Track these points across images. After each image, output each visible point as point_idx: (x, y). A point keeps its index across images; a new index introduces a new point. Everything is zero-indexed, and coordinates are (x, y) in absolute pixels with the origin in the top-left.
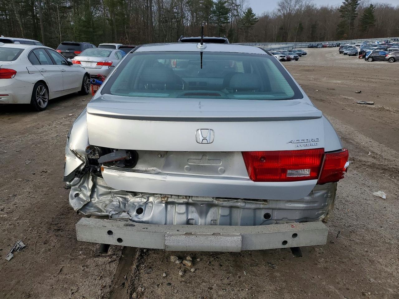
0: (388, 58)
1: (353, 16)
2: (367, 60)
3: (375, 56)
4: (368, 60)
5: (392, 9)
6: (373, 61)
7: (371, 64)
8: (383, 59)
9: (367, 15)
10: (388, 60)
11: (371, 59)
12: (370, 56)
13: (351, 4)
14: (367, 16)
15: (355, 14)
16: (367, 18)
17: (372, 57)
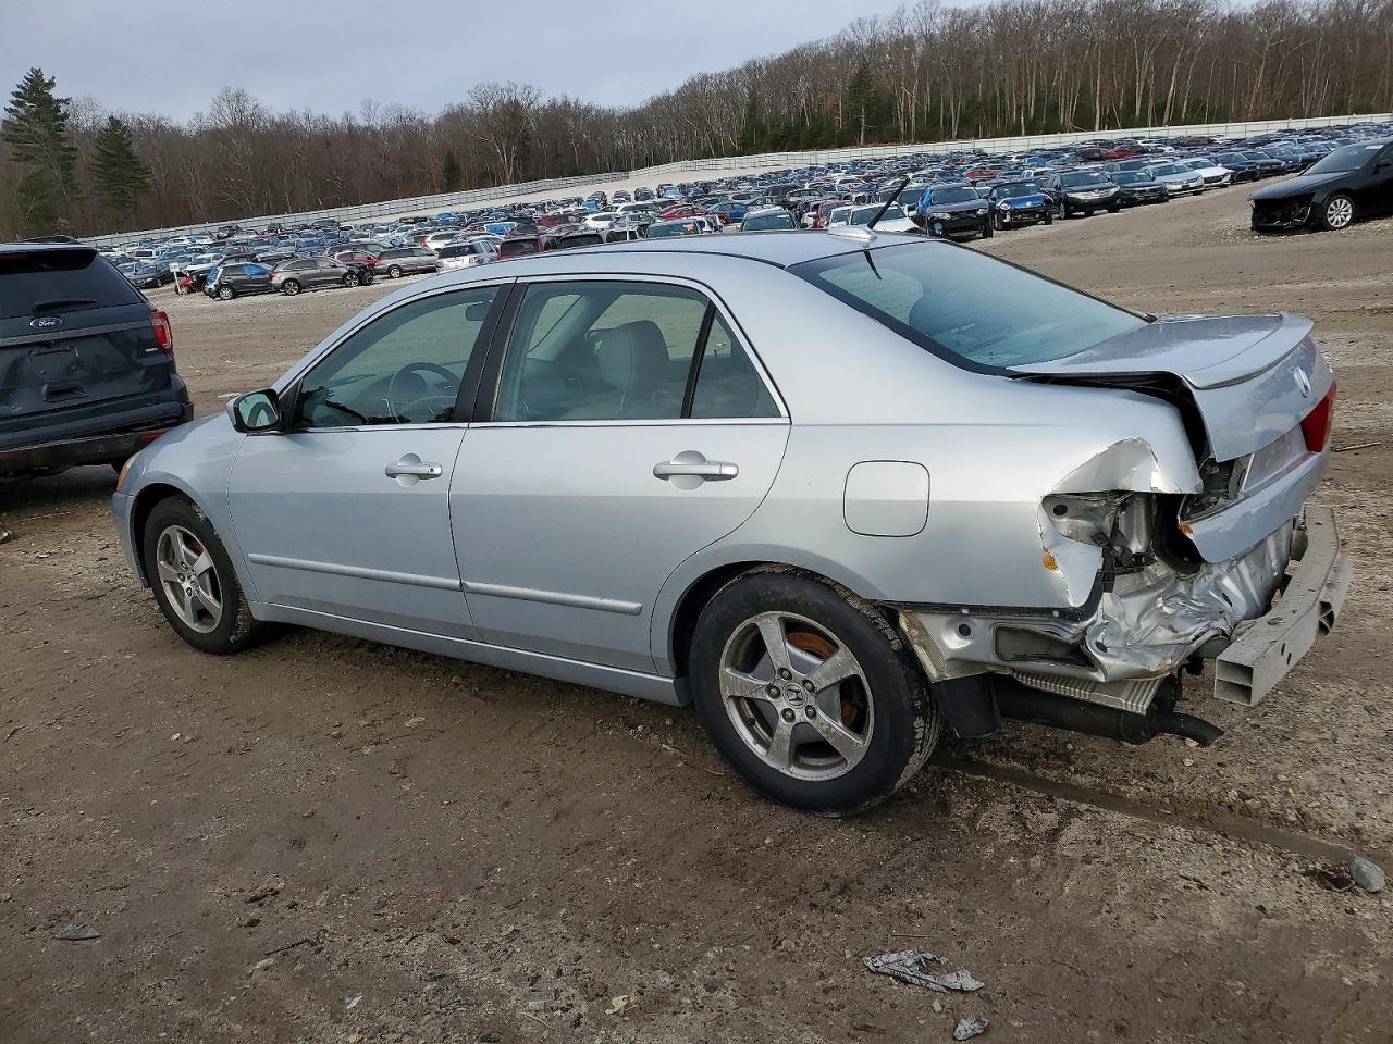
0: (280, 282)
1: (63, 158)
2: (216, 294)
3: (236, 281)
4: (219, 296)
5: (176, 133)
6: (235, 295)
7: (234, 307)
8: (266, 287)
9: (113, 152)
10: (283, 287)
11: (226, 293)
12: (220, 281)
13: (37, 114)
14: (113, 156)
15: (65, 150)
16: (115, 164)
17: (228, 285)
